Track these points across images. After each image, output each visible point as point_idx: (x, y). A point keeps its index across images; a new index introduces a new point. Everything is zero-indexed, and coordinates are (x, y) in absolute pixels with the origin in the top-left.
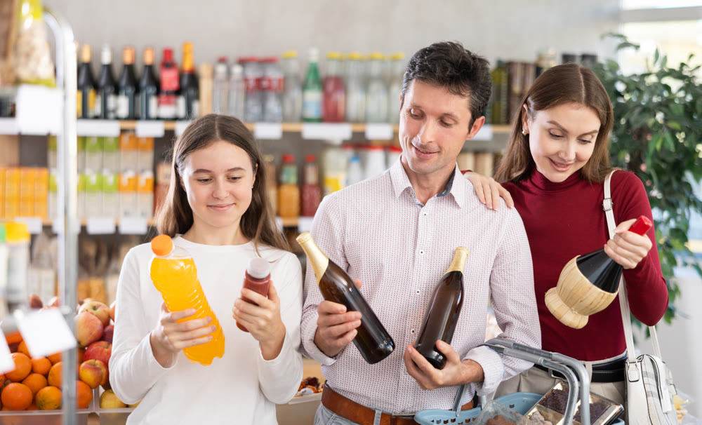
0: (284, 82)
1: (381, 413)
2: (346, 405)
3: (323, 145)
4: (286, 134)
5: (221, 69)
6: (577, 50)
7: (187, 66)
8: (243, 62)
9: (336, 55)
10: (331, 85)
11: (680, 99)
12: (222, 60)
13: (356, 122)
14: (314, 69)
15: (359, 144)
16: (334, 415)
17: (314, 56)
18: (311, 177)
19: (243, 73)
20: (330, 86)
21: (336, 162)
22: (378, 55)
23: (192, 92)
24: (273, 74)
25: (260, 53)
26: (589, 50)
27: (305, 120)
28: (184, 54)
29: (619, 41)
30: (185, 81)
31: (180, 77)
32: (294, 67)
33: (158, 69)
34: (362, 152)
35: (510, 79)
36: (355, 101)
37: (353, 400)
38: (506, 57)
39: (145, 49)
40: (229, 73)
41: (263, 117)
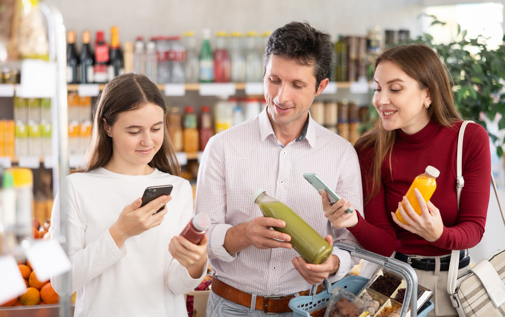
0: (185, 54)
1: (256, 296)
2: (230, 291)
3: (215, 99)
4: (188, 92)
5: (140, 45)
6: (395, 26)
7: (115, 44)
8: (154, 40)
9: (222, 33)
10: (219, 55)
11: (478, 61)
12: (139, 39)
13: (239, 82)
14: (207, 44)
15: (241, 98)
16: (222, 299)
17: (207, 34)
18: (206, 123)
19: (156, 48)
20: (219, 57)
21: (224, 112)
22: (253, 33)
23: (118, 63)
24: (177, 48)
25: (167, 33)
26: (405, 26)
27: (201, 81)
28: (112, 35)
29: (432, 20)
30: (114, 55)
31: (110, 52)
32: (193, 43)
33: (93, 46)
34: (243, 104)
35: (348, 49)
36: (237, 67)
37: (235, 287)
38: (345, 32)
39: (84, 32)
40: (145, 48)
41: (170, 80)
